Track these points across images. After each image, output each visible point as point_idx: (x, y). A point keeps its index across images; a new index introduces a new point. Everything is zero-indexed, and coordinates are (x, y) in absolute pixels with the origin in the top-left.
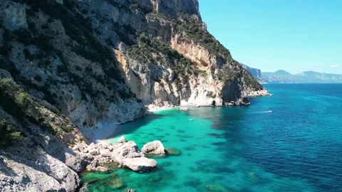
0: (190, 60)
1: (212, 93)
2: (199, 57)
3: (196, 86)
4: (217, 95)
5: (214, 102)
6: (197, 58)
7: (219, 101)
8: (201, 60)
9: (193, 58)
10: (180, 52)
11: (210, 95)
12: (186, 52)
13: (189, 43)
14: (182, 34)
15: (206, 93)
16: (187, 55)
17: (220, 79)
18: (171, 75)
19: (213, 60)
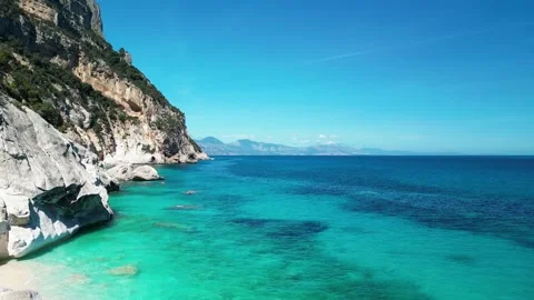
0: (113, 101)
1: (149, 146)
2: (127, 98)
3: (124, 138)
4: (157, 149)
5: (153, 158)
6: (124, 100)
7: (159, 157)
8: (129, 102)
9: (117, 99)
10: (95, 88)
11: (146, 149)
12: (106, 89)
13: (110, 76)
14: (98, 63)
15: (141, 147)
16: (107, 94)
17: (159, 128)
18: (87, 120)
19: (148, 102)
